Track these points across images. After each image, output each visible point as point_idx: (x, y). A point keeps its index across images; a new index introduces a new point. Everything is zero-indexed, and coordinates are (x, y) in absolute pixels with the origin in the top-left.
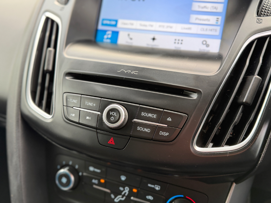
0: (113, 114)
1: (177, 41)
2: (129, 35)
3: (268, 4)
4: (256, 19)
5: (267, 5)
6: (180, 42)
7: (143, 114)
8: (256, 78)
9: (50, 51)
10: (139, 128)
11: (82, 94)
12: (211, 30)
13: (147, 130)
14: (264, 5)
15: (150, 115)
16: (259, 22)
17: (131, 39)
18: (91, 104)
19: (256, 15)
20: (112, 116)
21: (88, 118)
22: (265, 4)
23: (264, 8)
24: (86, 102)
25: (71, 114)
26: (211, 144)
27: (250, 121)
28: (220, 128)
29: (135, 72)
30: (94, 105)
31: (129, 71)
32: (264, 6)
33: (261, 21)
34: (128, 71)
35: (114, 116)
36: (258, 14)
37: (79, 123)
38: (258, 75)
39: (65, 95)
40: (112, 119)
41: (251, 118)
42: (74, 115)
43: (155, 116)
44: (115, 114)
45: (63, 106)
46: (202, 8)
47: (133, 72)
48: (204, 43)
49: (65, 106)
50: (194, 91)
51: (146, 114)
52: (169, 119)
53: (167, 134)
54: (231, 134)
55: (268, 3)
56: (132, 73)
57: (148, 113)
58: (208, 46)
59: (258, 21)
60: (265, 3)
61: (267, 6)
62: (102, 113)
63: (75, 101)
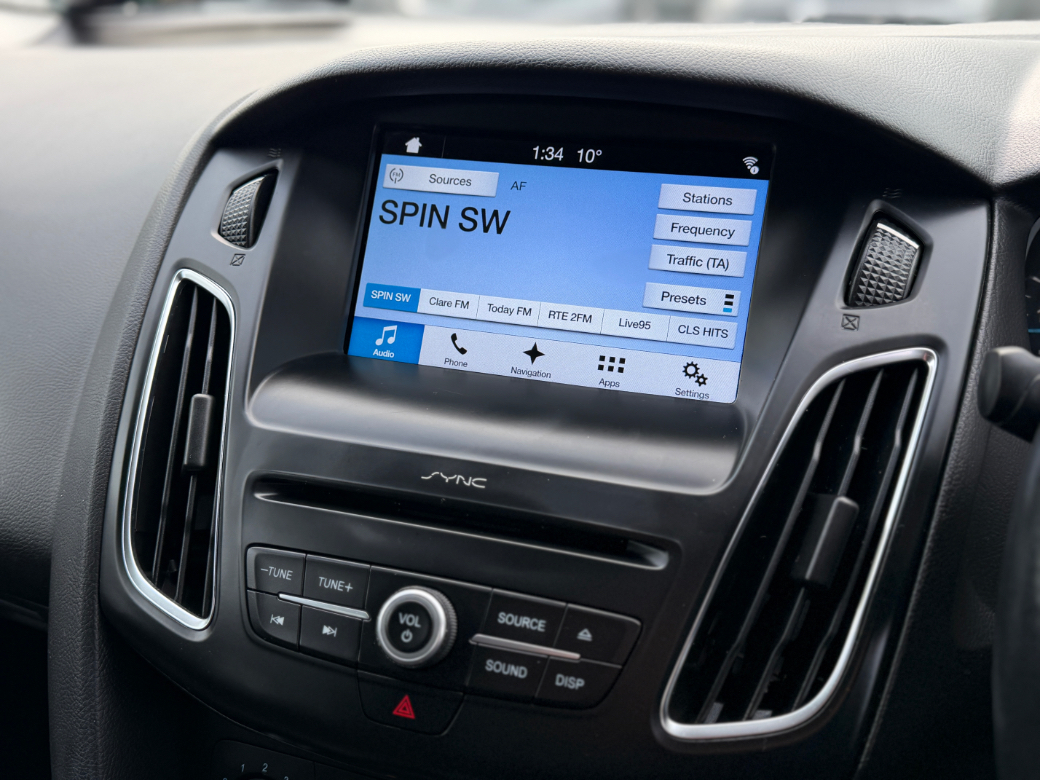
0: (411, 620)
1: (607, 363)
2: (454, 337)
3: (879, 262)
4: (841, 317)
5: (877, 265)
6: (617, 365)
7: (503, 618)
8: (841, 505)
9: (200, 401)
10: (491, 666)
11: (307, 552)
12: (710, 332)
13: (516, 671)
14: (868, 266)
15: (526, 622)
16: (850, 324)
17: (463, 351)
18: (336, 585)
19: (842, 304)
20: (405, 627)
21: (326, 630)
22: (869, 262)
23: (866, 273)
24: (322, 578)
25: (273, 619)
26: (717, 708)
27: (830, 638)
28: (742, 656)
29: (476, 482)
30: (349, 587)
31: (459, 476)
32: (867, 269)
33: (855, 323)
34: (456, 479)
35: (412, 629)
36: (846, 300)
37: (299, 649)
38: (848, 495)
39: (252, 553)
40: (406, 637)
41: (832, 629)
42: (280, 620)
43: (541, 625)
44: (416, 622)
45: (247, 588)
46: (683, 262)
47: (471, 482)
48: (691, 370)
49: (251, 589)
50: (660, 545)
51: (514, 619)
52: (585, 635)
53: (579, 683)
54: (774, 675)
55: (879, 259)
56: (468, 484)
57: (520, 613)
58: (702, 380)
59: (846, 321)
60: (870, 259)
61: (877, 268)
62: (374, 614)
63: (285, 574)
